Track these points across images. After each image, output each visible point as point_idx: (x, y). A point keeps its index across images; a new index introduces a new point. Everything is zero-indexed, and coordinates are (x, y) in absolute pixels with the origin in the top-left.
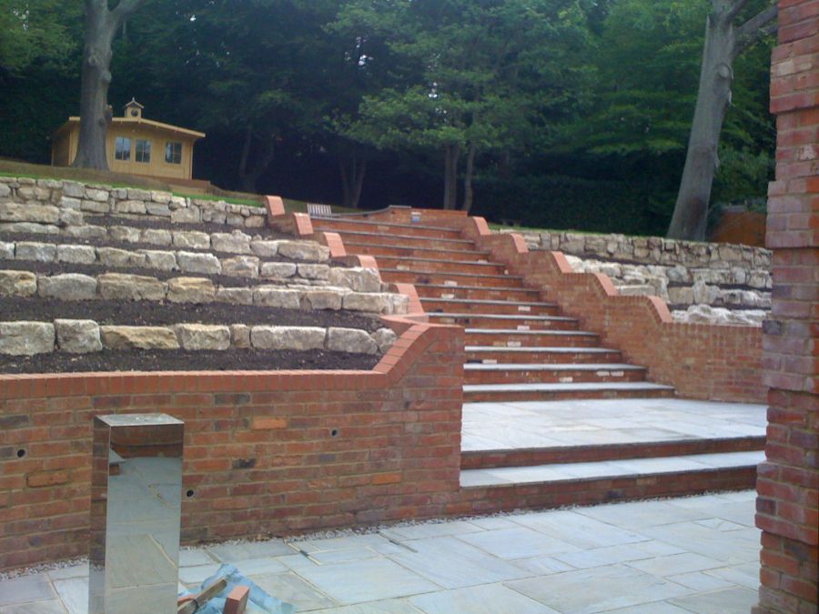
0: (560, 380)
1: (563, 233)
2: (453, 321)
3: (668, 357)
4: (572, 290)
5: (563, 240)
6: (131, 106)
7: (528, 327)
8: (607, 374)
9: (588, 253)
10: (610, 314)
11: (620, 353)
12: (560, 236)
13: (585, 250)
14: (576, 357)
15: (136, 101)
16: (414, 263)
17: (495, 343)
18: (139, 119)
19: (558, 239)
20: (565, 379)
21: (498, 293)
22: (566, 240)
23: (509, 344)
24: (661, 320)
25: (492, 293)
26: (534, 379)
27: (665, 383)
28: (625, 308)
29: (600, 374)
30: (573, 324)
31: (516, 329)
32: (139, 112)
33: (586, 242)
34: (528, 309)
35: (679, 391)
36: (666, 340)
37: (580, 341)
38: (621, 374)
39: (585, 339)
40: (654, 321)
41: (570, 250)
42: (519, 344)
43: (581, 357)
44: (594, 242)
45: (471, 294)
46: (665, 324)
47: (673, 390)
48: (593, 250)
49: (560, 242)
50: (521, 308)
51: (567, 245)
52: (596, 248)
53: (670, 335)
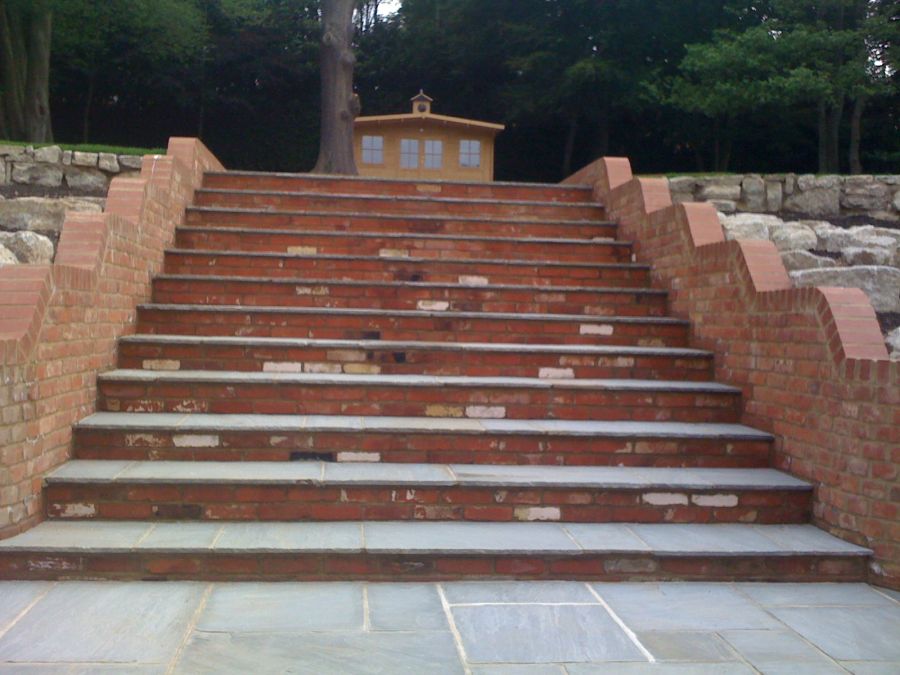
0: (519, 513)
1: (790, 178)
2: (363, 357)
3: (856, 462)
4: (707, 284)
5: (790, 188)
6: (418, 100)
7: (569, 372)
8: (680, 499)
9: (850, 214)
10: (759, 340)
11: (770, 441)
12: (784, 182)
13: (842, 207)
14: (628, 448)
15: (425, 93)
16: (418, 244)
17: (431, 410)
18: (427, 114)
19: (780, 186)
20: (535, 512)
21: (561, 298)
22: (798, 190)
23: (471, 411)
24: (842, 353)
25: (544, 297)
26: (429, 510)
27: (849, 539)
28: (783, 323)
29: (653, 499)
30: (702, 365)
31: (536, 375)
32: (428, 106)
33: (843, 191)
34: (607, 330)
35: (881, 563)
36: (852, 409)
37: (682, 407)
38: (731, 501)
39: (699, 402)
40: (830, 356)
41: (805, 210)
42: (501, 411)
43: (641, 448)
44: (860, 191)
45: (492, 300)
46: (851, 362)
47: (868, 558)
48: (858, 208)
49: (785, 196)
50: (585, 329)
51: (798, 199)
52: (865, 203)
53: (862, 395)
